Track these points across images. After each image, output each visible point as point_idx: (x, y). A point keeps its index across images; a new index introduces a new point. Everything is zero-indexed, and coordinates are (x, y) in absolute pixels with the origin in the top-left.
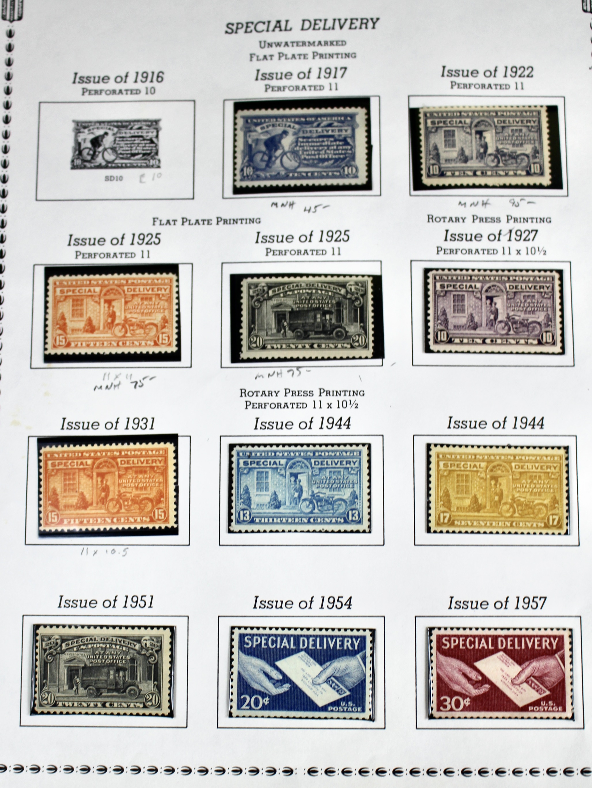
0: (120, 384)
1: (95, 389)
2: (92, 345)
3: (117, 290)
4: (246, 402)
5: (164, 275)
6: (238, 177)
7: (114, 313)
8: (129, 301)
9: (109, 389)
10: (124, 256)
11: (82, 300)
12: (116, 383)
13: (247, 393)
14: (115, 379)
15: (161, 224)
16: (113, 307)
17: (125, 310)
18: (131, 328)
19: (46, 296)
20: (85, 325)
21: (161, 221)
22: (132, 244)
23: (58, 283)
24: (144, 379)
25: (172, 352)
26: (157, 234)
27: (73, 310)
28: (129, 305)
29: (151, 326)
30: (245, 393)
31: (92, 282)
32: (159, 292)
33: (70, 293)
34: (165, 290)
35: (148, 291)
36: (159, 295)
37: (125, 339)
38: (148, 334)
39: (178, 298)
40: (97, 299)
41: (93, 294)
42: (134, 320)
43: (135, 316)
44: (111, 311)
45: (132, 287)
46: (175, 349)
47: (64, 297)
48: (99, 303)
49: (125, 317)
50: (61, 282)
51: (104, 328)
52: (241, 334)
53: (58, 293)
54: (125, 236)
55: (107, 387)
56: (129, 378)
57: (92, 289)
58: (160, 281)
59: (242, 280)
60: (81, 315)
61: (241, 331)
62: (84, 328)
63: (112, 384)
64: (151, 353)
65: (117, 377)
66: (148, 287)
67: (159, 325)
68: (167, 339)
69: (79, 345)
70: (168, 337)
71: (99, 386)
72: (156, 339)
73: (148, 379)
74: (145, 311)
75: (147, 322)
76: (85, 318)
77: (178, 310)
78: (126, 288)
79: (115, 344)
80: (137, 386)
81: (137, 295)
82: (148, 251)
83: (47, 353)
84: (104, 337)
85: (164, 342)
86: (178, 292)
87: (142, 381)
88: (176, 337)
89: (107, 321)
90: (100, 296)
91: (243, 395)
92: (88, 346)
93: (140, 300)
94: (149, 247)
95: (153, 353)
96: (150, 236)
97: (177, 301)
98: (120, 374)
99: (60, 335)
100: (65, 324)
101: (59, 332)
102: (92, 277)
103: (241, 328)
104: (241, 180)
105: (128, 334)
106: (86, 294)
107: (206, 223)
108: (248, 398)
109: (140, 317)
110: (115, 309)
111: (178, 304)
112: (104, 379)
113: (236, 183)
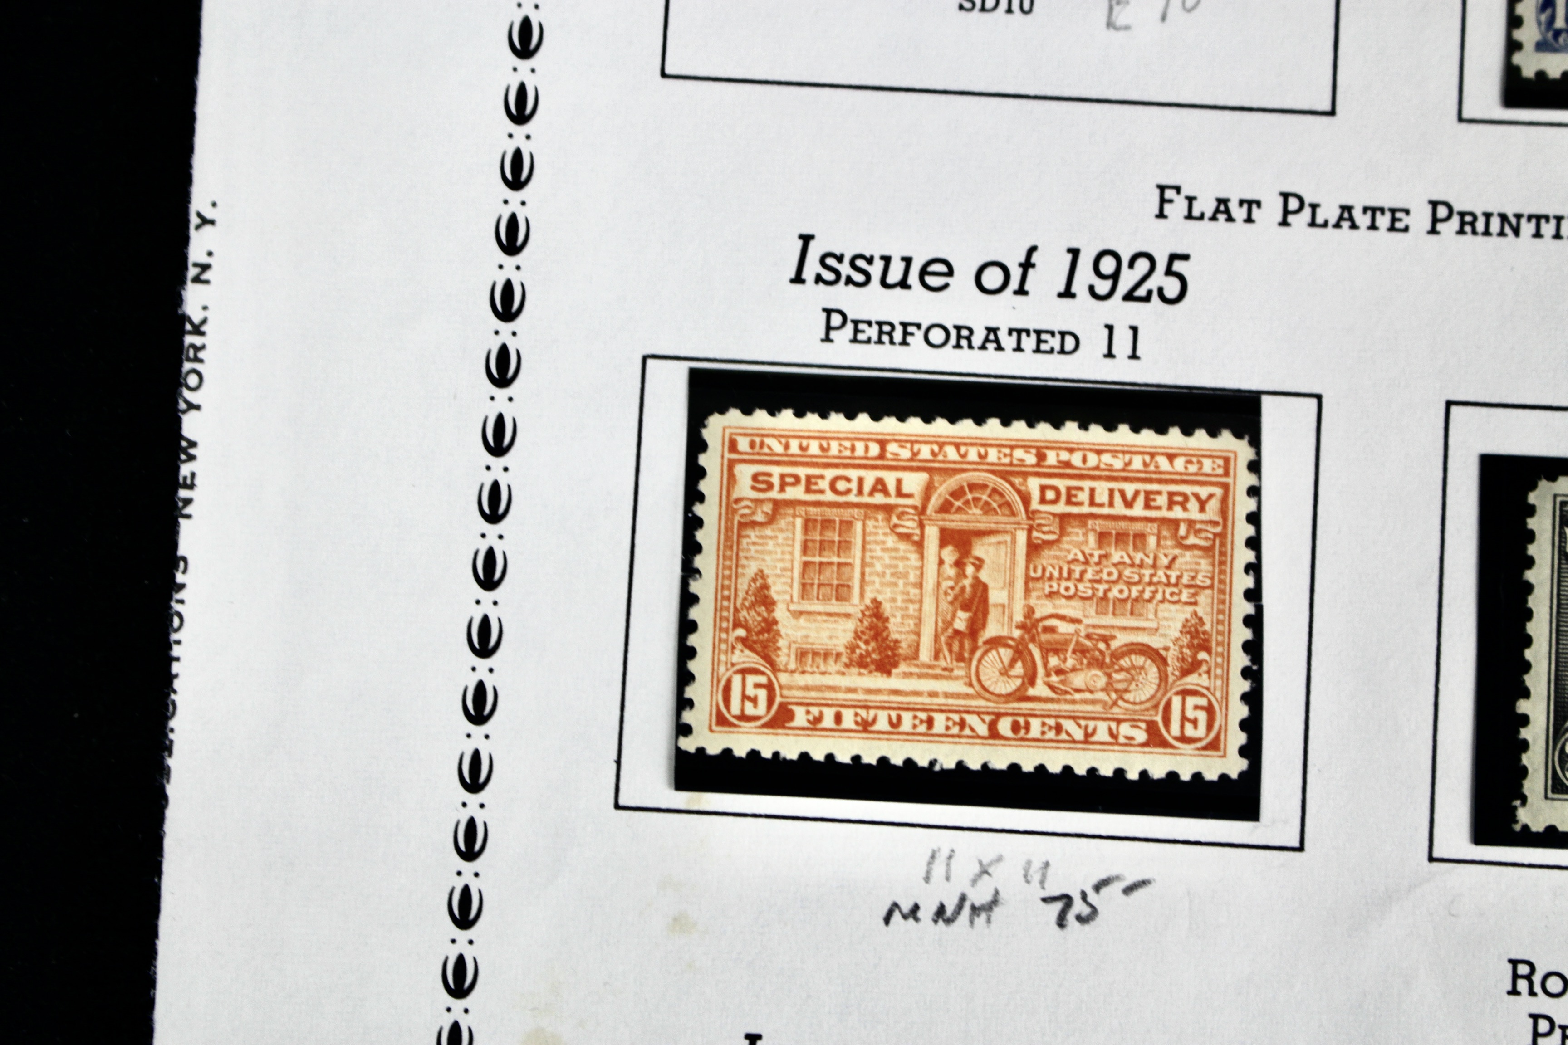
0: (995, 902)
1: (887, 920)
2: (882, 724)
3: (994, 490)
4: (1535, 1017)
5: (1201, 439)
6: (1528, 34)
7: (981, 589)
8: (1049, 544)
9: (949, 921)
10: (1029, 343)
11: (847, 525)
12: (980, 896)
13: (1537, 979)
14: (974, 882)
15: (1190, 216)
16: (979, 564)
17: (1028, 579)
18: (1054, 661)
19: (693, 496)
20: (857, 636)
21: (1190, 200)
22: (1068, 293)
23: (743, 444)
24: (1097, 888)
25: (1224, 777)
26: (1173, 257)
27: (806, 565)
28: (1047, 559)
29: (1139, 660)
30: (1529, 977)
31: (892, 448)
32: (1177, 513)
33: (796, 493)
34: (1203, 506)
35: (1129, 504)
36: (1176, 523)
37: (1026, 706)
38: (1121, 693)
39: (1254, 543)
40: (910, 525)
41: (893, 500)
42: (1064, 628)
43: (1071, 609)
44: (967, 582)
45: (1062, 484)
46: (1235, 766)
47: (768, 508)
48: (920, 545)
49: (1030, 612)
50: (758, 439)
51: (936, 657)
52: (1525, 720)
53: (744, 488)
54: (1035, 259)
55: (941, 911)
56: (1036, 877)
57: (890, 478)
58: (1179, 464)
59: (1534, 487)
60: (841, 592)
61: (1523, 706)
62: (852, 648)
63: (963, 899)
64: (1133, 775)
65: (985, 872)
66: (1130, 489)
67: (1171, 657)
68: (1202, 716)
69: (828, 721)
70: (1210, 710)
71: (906, 907)
72: (1159, 719)
73: (1116, 888)
74: (1114, 593)
75: (1121, 640)
76: (855, 606)
77: (1254, 595)
78: (1034, 485)
79: (982, 729)
80: (1071, 917)
81: (1083, 518)
82: (1135, 329)
83: (689, 744)
84: (933, 694)
85: (1190, 731)
86: (1254, 518)
87: (1092, 897)
88: (1242, 711)
89: (948, 624)
90: (921, 511)
91: (1523, 985)
92: (865, 726)
93: (1092, 539)
94: (1135, 312)
95: (1144, 774)
96: (1143, 265)
97: (1250, 556)
98: (1000, 859)
99: (744, 672)
100: (770, 625)
101: (745, 657)
102: (890, 424)
103: (1526, 694)
104: (1542, 46)
105: (1040, 689)
106: (866, 499)
107: (1383, 221)
108: (1542, 1004)
109: (1091, 617)
110: (984, 576)
111: (1254, 569)
112: (927, 879)
113: (1517, 58)
